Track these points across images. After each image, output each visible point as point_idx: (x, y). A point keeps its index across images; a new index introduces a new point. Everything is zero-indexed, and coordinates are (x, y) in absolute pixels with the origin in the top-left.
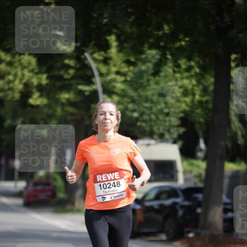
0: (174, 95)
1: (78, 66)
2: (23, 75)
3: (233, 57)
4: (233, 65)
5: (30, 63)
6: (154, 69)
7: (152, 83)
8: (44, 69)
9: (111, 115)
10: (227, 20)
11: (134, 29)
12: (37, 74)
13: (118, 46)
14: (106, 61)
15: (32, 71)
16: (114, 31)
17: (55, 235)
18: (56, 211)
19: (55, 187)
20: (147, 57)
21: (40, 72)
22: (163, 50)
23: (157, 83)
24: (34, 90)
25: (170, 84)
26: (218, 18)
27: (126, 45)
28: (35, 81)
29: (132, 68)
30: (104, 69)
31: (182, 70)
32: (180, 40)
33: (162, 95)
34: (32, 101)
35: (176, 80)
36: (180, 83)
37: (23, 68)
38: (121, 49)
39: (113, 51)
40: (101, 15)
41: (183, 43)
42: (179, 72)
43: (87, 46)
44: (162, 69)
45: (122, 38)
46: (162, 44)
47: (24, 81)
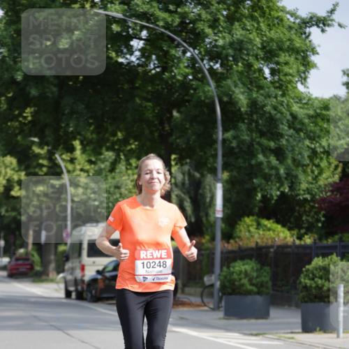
0: (127, 187)
1: (50, 165)
2: (6, 173)
3: (173, 157)
4: (173, 163)
5: (11, 164)
6: (110, 166)
7: (109, 178)
8: (23, 167)
9: (158, 173)
10: (167, 128)
11: (94, 136)
12: (17, 171)
13: (81, 149)
14: (72, 161)
15: (13, 169)
16: (79, 137)
17: (33, 300)
18: (34, 281)
19: (33, 261)
20: (104, 158)
21: (20, 170)
22: (118, 152)
23: (113, 178)
24: (15, 184)
25: (124, 178)
26: (160, 128)
27: (88, 148)
28: (16, 177)
29: (93, 166)
30: (70, 167)
31: (133, 168)
32: (130, 144)
33: (118, 187)
34: (13, 193)
35: (129, 175)
36: (131, 178)
37: (6, 167)
38: (84, 151)
39: (78, 153)
40: (68, 125)
41: (133, 146)
42: (131, 169)
43: (57, 150)
44: (117, 167)
45: (85, 143)
46: (116, 147)
47: (7, 178)
